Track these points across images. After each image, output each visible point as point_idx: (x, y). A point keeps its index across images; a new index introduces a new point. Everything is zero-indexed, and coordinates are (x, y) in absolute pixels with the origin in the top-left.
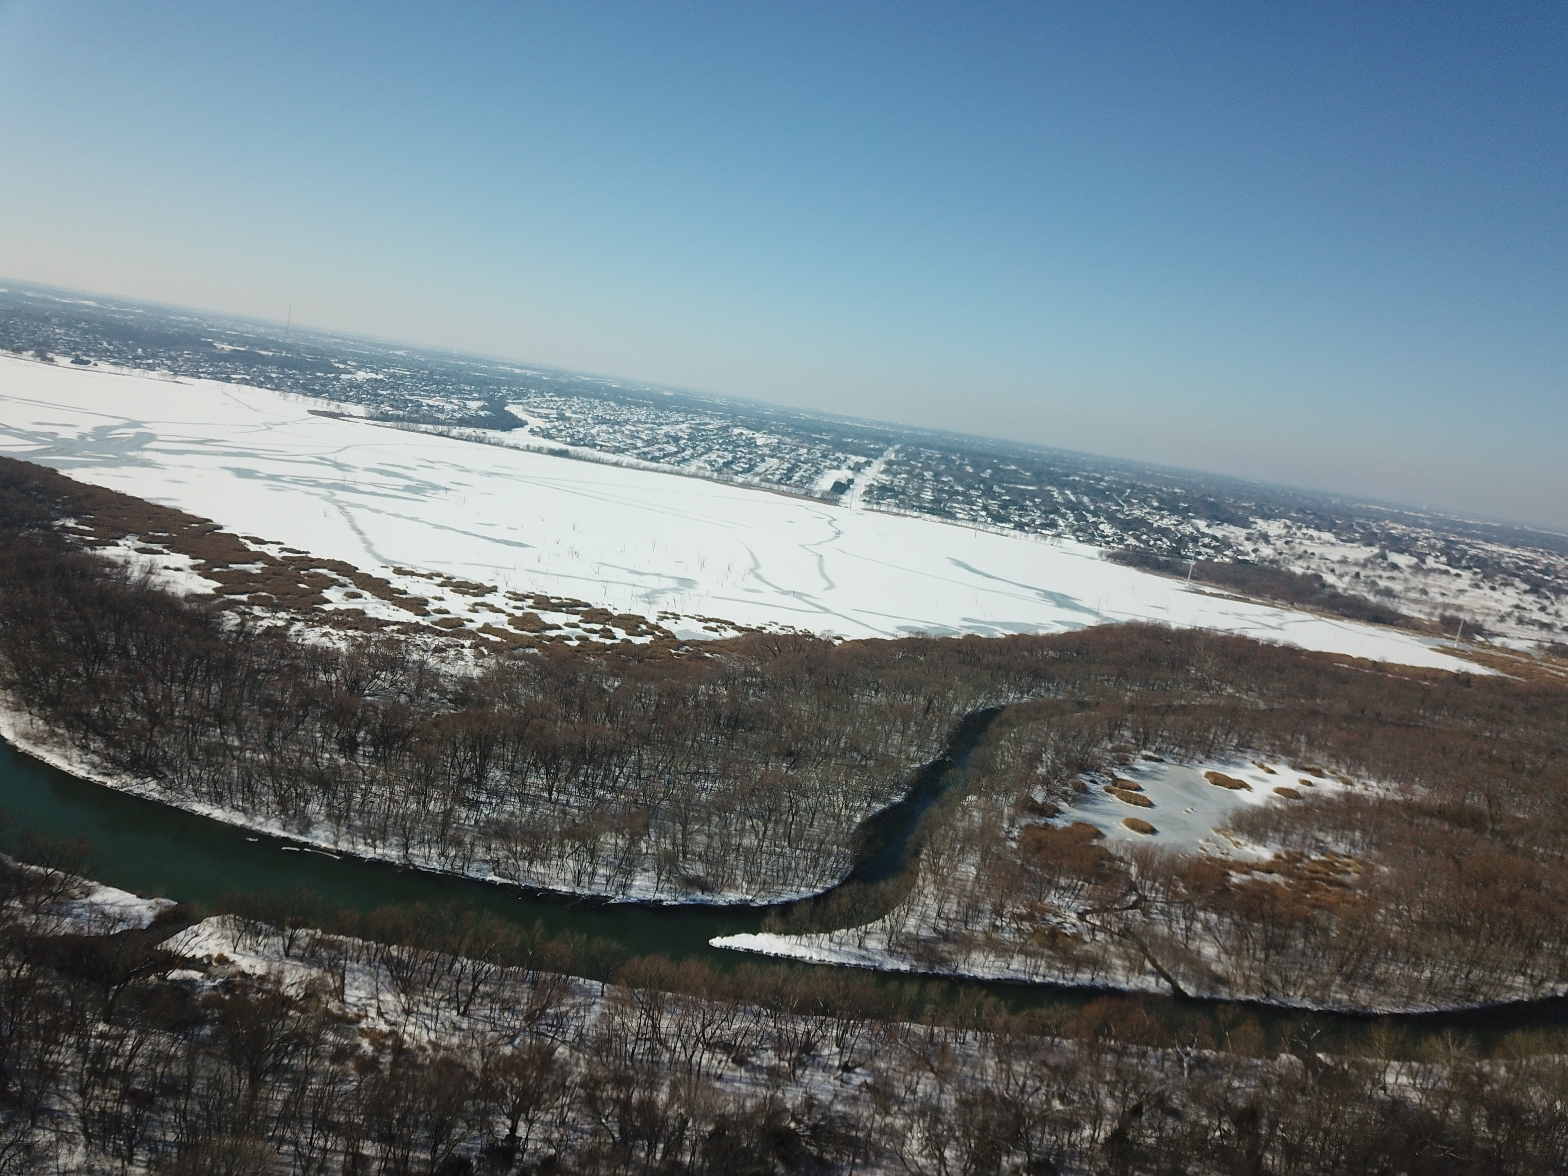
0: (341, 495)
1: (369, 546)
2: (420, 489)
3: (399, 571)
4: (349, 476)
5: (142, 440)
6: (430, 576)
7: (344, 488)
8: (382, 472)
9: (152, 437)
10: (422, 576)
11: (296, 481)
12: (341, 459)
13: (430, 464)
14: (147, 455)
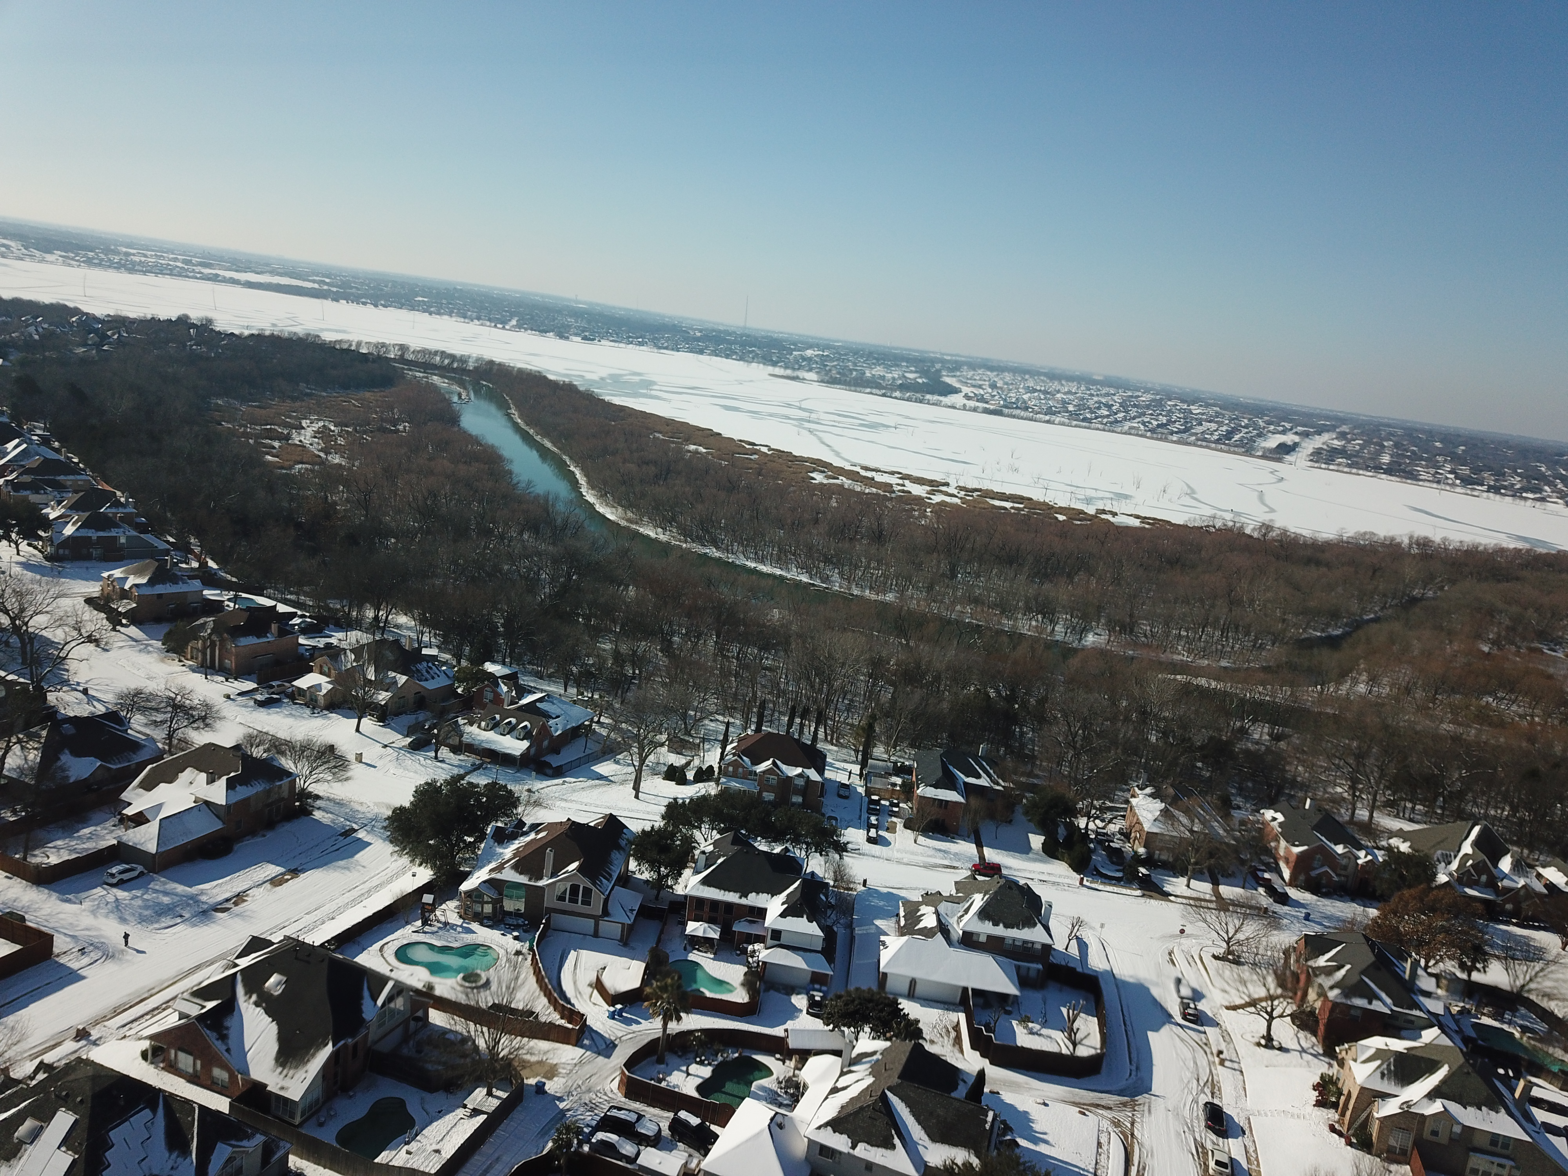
0: (807, 425)
1: (837, 454)
2: (874, 426)
3: (866, 469)
4: (813, 416)
5: (649, 384)
6: (893, 473)
7: (809, 421)
8: (839, 415)
9: (654, 383)
10: (886, 472)
11: (771, 415)
12: (804, 405)
13: (880, 413)
14: (653, 393)
